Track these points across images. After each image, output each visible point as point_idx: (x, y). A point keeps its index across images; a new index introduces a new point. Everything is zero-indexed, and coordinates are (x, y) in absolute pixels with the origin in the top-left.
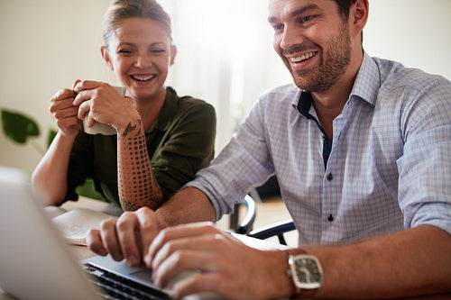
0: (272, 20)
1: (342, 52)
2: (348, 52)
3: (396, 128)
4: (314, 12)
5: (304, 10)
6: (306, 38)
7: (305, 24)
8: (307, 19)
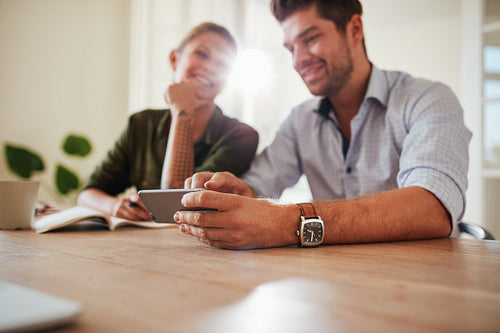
0: (286, 45)
1: (345, 61)
2: (350, 61)
3: (402, 123)
4: (316, 32)
5: (307, 31)
6: (312, 55)
7: (310, 44)
8: (312, 39)
